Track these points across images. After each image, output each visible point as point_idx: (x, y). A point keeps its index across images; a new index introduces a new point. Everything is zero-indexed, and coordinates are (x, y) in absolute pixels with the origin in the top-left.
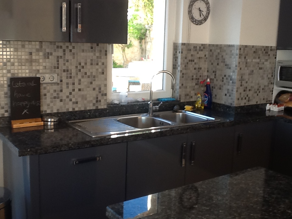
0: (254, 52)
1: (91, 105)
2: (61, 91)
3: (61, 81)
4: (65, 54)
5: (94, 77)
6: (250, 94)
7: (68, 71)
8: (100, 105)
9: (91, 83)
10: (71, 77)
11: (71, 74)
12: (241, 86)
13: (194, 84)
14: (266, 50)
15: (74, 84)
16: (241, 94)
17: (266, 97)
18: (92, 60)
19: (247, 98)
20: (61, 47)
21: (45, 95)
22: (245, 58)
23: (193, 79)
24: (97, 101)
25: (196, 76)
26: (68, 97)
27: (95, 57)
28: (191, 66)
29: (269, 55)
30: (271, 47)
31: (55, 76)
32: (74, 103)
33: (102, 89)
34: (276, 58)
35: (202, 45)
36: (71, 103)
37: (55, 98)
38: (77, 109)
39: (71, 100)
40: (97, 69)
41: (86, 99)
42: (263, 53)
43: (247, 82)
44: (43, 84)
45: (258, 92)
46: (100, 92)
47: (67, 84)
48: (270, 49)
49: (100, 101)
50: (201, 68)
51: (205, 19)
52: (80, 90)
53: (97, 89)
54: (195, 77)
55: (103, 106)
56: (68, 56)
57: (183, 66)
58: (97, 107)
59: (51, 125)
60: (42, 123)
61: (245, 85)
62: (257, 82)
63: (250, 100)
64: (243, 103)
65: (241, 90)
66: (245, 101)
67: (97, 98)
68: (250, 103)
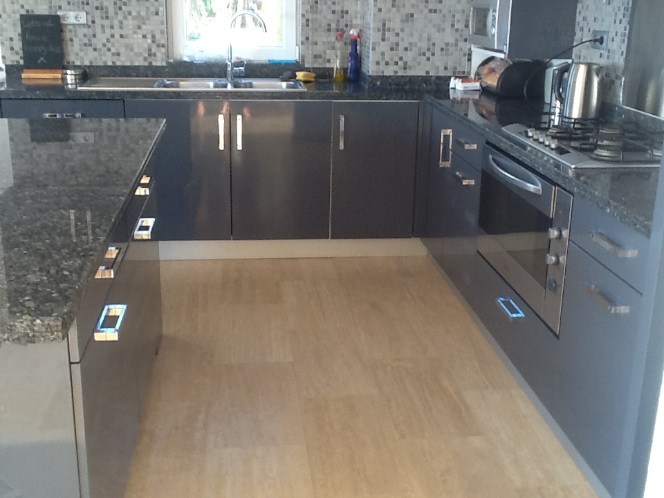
1: (141, 59)
2: (94, 36)
3: (93, 22)
5: (144, 18)
6: (409, 56)
7: (102, 9)
8: (156, 61)
9: (139, 27)
10: (107, 18)
11: (107, 12)
12: (383, 40)
13: (333, 39)
15: (112, 27)
16: (383, 54)
17: (450, 65)
21: (72, 40)
23: (329, 30)
24: (150, 55)
25: (338, 25)
26: (104, 45)
28: (324, 7)
31: (83, 14)
32: (113, 54)
33: (158, 36)
36: (109, 54)
37: (85, 45)
38: (118, 64)
39: (109, 50)
40: (148, 8)
41: (132, 50)
43: (397, 35)
44: (66, 25)
45: (429, 54)
46: (153, 41)
47: (103, 27)
49: (155, 55)
50: (347, 12)
52: (121, 36)
53: (149, 36)
54: (333, 26)
55: (159, 62)
57: (308, 7)
58: (151, 63)
59: (72, 80)
60: (60, 76)
61: (393, 39)
62: (425, 35)
63: (410, 68)
64: (389, 72)
65: (384, 47)
66: (396, 68)
67: (150, 50)
68: (410, 73)
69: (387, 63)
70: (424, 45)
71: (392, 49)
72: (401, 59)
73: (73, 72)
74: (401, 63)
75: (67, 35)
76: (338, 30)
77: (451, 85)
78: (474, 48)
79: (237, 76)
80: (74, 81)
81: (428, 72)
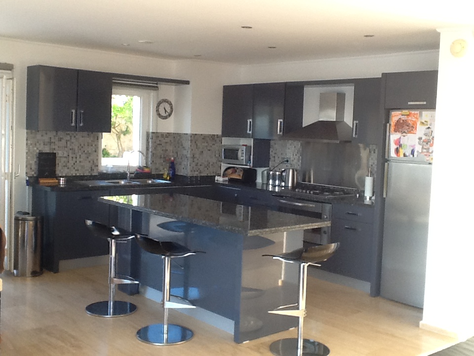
0: (203, 139)
1: (87, 172)
2: (68, 162)
3: (68, 156)
4: (71, 139)
5: (90, 153)
6: (201, 168)
7: (73, 149)
9: (88, 158)
10: (74, 153)
11: (74, 151)
12: (193, 162)
13: (162, 161)
14: (213, 137)
15: (76, 158)
16: (193, 167)
17: (215, 171)
18: (88, 143)
19: (199, 171)
20: (69, 134)
21: (59, 164)
22: (195, 142)
23: (161, 158)
24: (91, 170)
26: (72, 166)
27: (90, 141)
28: (159, 148)
29: (216, 141)
30: (217, 135)
31: (65, 153)
32: (76, 170)
33: (95, 162)
34: (221, 143)
35: (168, 133)
36: (74, 170)
37: (64, 166)
38: (78, 175)
39: (74, 168)
40: (92, 149)
41: (84, 168)
42: (210, 139)
43: (198, 159)
44: (57, 157)
45: (208, 167)
46: (93, 164)
47: (72, 158)
48: (216, 136)
49: (93, 170)
50: (167, 150)
51: (170, 115)
52: (80, 162)
53: (92, 162)
54: (162, 156)
55: (95, 173)
56: (73, 140)
57: (154, 148)
58: (92, 174)
60: (57, 181)
61: (197, 161)
62: (207, 160)
63: (202, 173)
64: (195, 174)
65: (194, 164)
66: (197, 173)
67: (91, 168)
68: (202, 175)
69: (194, 171)
70: (206, 163)
71: (196, 165)
72: (199, 169)
75: (57, 162)
76: (164, 158)
77: (216, 179)
78: (222, 164)
79: (131, 178)
80: (63, 183)
81: (208, 174)
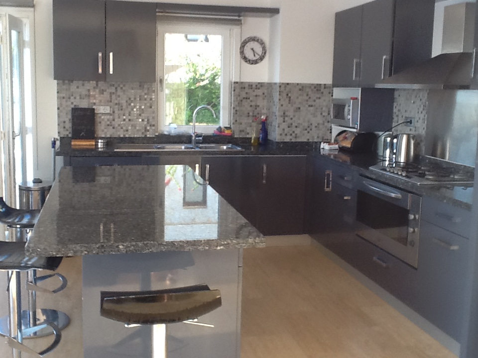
0: (300, 90)
1: (140, 133)
2: (114, 120)
3: (114, 112)
6: (298, 131)
7: (119, 104)
8: (149, 134)
9: (140, 115)
10: (122, 110)
11: (122, 107)
12: (284, 122)
13: (251, 121)
14: (318, 88)
16: (284, 130)
20: (114, 85)
21: (100, 123)
22: (287, 95)
23: (249, 116)
24: (145, 131)
25: (253, 113)
26: (119, 125)
28: (246, 104)
29: (322, 93)
30: (325, 85)
31: (108, 108)
33: (151, 120)
34: (332, 96)
35: (259, 83)
36: (122, 131)
37: (108, 125)
38: (127, 136)
39: (122, 128)
41: (135, 127)
42: (312, 90)
43: (292, 119)
44: (98, 114)
45: (308, 130)
46: (148, 123)
47: (119, 115)
49: (149, 131)
50: (258, 106)
51: (262, 58)
52: (130, 120)
53: (146, 120)
54: (251, 114)
55: (151, 135)
57: (237, 103)
58: (146, 135)
59: (101, 145)
60: (94, 143)
61: (290, 121)
62: (306, 119)
63: (299, 137)
64: (287, 139)
65: (284, 125)
66: (291, 137)
67: (146, 128)
68: (299, 140)
69: (286, 135)
70: (306, 124)
71: (289, 127)
72: (294, 132)
73: (102, 141)
74: (294, 135)
75: (98, 120)
76: (253, 116)
77: (322, 147)
78: (333, 126)
79: (198, 142)
80: (102, 146)
81: (308, 140)
